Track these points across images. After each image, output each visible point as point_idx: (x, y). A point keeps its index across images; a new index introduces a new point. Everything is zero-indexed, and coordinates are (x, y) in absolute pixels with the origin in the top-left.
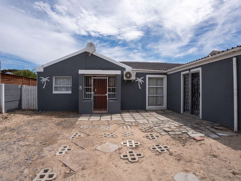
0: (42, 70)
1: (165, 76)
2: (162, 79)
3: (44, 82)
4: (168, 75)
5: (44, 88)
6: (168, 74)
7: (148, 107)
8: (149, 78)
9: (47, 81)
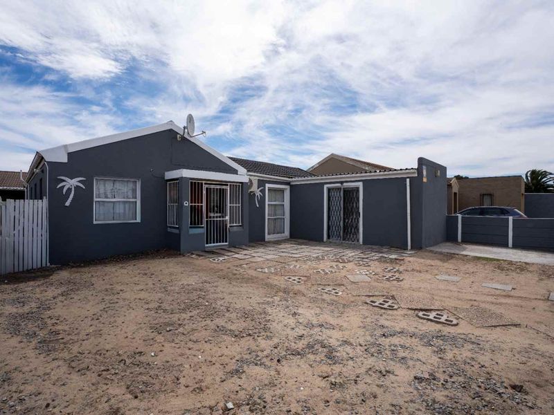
0: (65, 159)
1: (288, 187)
2: (282, 191)
3: (69, 190)
4: (292, 187)
5: (67, 204)
6: (291, 184)
7: (267, 237)
8: (270, 190)
9: (77, 188)
